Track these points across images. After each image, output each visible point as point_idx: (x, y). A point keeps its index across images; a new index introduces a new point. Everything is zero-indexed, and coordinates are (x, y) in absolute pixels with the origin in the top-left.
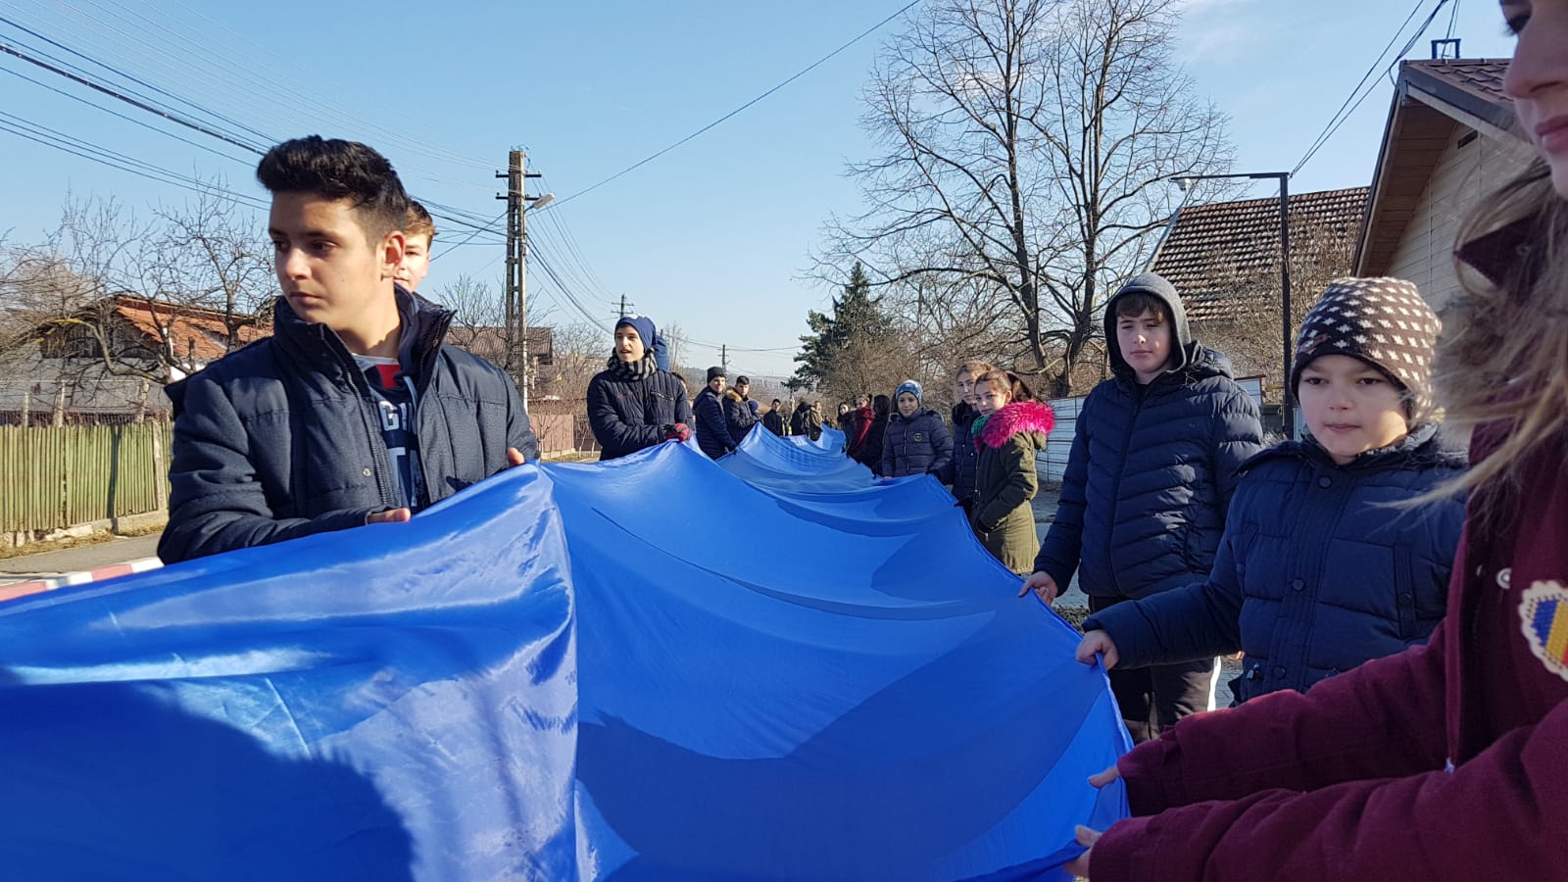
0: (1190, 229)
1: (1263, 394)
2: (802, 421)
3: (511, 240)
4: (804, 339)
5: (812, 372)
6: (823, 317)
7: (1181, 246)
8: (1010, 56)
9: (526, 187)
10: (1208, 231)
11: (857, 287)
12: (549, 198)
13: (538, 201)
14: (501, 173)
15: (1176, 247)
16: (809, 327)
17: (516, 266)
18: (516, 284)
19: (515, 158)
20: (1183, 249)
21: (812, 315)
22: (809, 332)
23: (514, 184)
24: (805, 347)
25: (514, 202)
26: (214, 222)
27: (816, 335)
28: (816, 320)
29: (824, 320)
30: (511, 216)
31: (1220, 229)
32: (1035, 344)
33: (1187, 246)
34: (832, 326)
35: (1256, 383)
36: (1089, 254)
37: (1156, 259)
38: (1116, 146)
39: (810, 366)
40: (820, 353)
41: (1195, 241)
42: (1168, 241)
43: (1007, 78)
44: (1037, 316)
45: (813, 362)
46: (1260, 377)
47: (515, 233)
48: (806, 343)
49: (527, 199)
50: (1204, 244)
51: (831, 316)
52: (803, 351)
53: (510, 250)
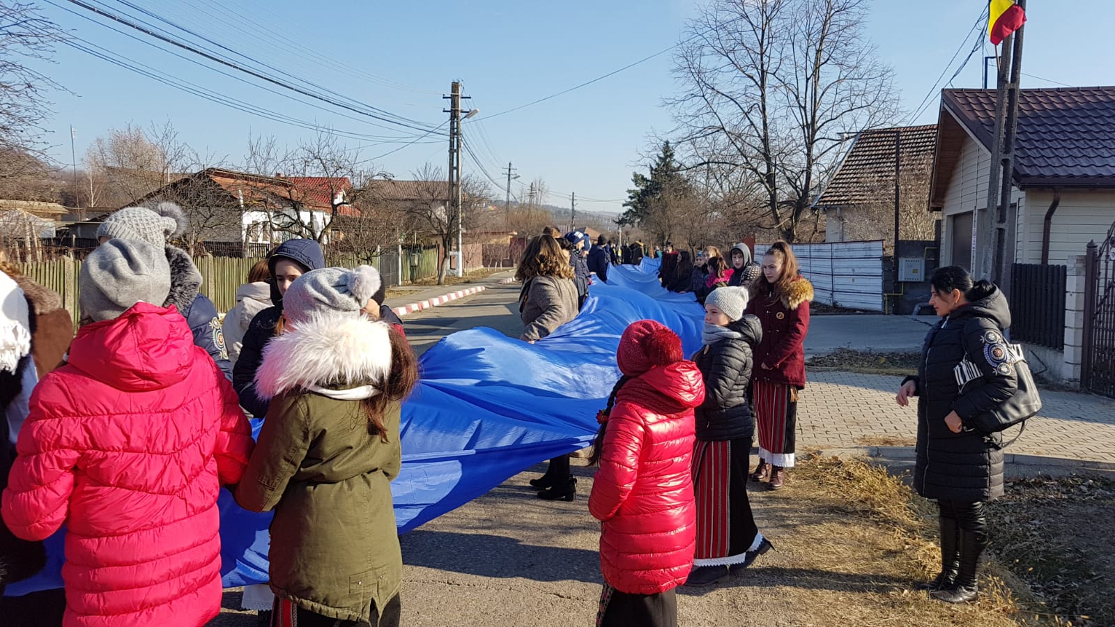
0: (865, 145)
1: (884, 250)
2: (632, 255)
3: (452, 138)
4: (629, 191)
5: (634, 214)
6: (643, 177)
7: (859, 156)
8: (763, 31)
9: (462, 105)
10: (876, 146)
11: (667, 157)
12: (476, 111)
13: (469, 114)
14: (446, 96)
15: (856, 156)
16: (633, 183)
17: (455, 154)
18: (455, 165)
19: (455, 87)
20: (860, 158)
21: (635, 175)
22: (633, 187)
23: (454, 104)
24: (631, 197)
25: (454, 115)
26: (326, 150)
27: (638, 189)
28: (638, 179)
29: (643, 179)
30: (452, 123)
31: (883, 145)
32: (774, 210)
33: (862, 156)
34: (649, 183)
35: (880, 243)
36: (809, 155)
37: (843, 163)
38: (828, 87)
39: (634, 210)
40: (640, 201)
41: (867, 153)
42: (852, 152)
43: (761, 45)
44: (775, 193)
45: (635, 207)
46: (882, 240)
47: (455, 133)
48: (631, 195)
49: (462, 112)
50: (872, 155)
51: (648, 176)
52: (629, 200)
53: (452, 144)
